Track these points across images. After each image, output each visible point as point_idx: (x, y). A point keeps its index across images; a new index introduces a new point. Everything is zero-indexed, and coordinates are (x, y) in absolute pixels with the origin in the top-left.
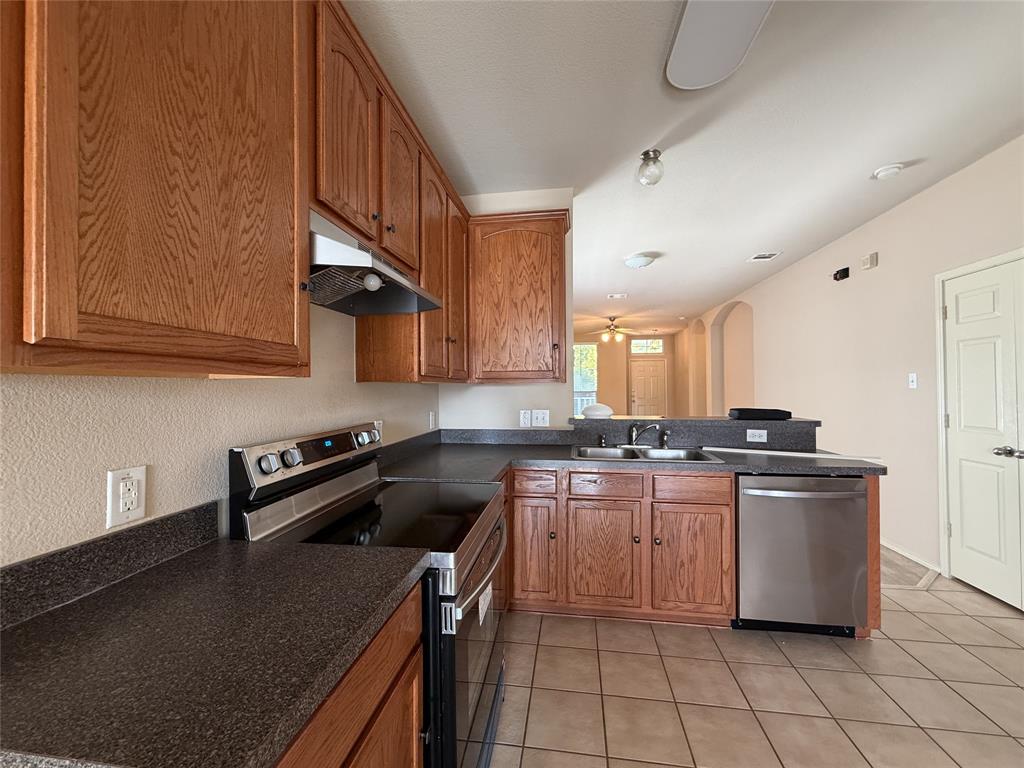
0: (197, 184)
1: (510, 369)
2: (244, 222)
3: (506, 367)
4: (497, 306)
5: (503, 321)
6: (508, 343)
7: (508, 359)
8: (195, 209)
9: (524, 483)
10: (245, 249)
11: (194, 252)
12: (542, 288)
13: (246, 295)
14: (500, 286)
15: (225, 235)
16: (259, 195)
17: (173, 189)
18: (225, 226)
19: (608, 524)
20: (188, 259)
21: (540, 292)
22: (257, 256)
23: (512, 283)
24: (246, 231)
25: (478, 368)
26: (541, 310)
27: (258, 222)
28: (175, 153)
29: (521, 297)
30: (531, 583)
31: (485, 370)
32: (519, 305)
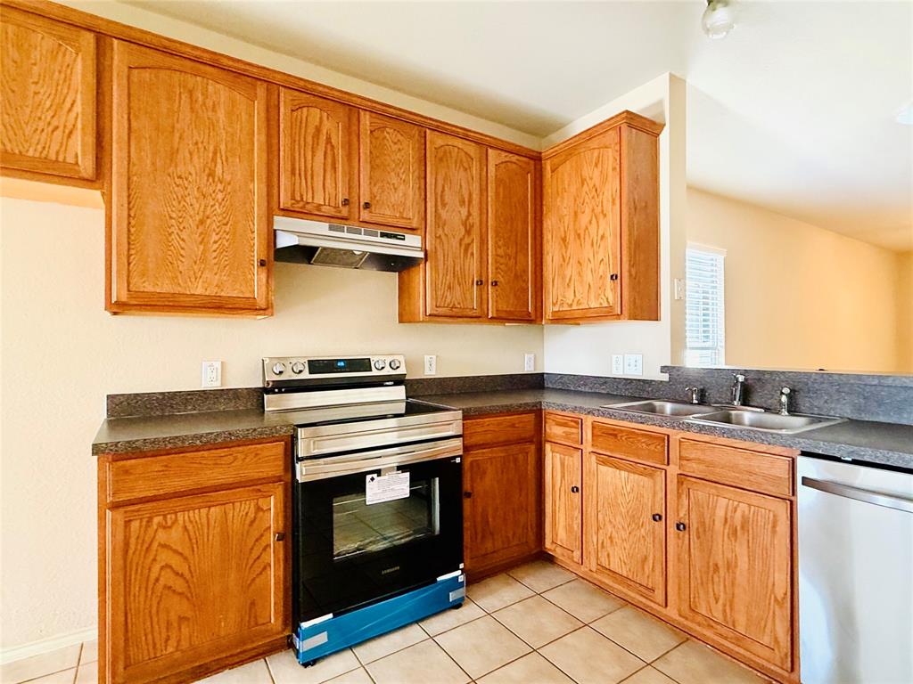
0: (184, 228)
1: (574, 307)
2: (215, 238)
3: (571, 305)
4: (564, 240)
5: (568, 255)
6: (573, 278)
7: (573, 297)
8: (183, 240)
9: (552, 427)
10: (215, 251)
11: (182, 259)
12: (603, 211)
13: (216, 274)
14: (566, 218)
15: (202, 247)
16: (225, 222)
17: (170, 235)
18: (201, 243)
19: (629, 489)
20: (179, 262)
21: (601, 216)
22: (224, 253)
23: (576, 213)
24: (215, 242)
25: (550, 309)
26: (603, 237)
27: (225, 235)
28: (171, 218)
29: (583, 226)
30: (559, 537)
31: (554, 310)
32: (582, 236)
